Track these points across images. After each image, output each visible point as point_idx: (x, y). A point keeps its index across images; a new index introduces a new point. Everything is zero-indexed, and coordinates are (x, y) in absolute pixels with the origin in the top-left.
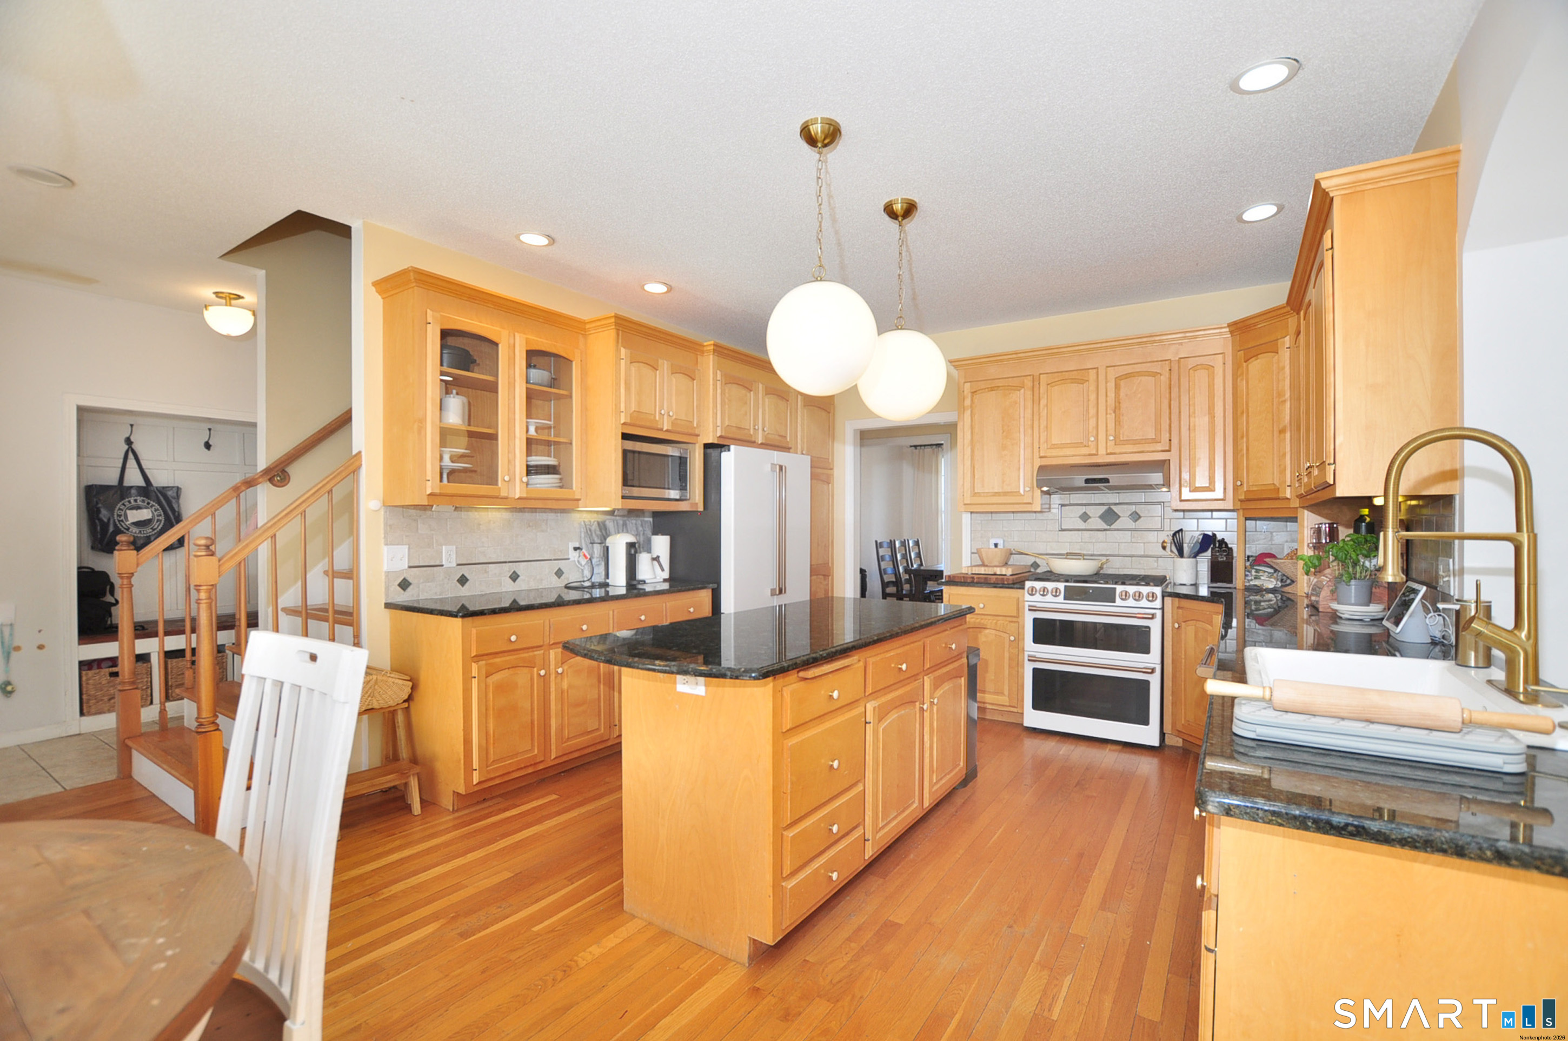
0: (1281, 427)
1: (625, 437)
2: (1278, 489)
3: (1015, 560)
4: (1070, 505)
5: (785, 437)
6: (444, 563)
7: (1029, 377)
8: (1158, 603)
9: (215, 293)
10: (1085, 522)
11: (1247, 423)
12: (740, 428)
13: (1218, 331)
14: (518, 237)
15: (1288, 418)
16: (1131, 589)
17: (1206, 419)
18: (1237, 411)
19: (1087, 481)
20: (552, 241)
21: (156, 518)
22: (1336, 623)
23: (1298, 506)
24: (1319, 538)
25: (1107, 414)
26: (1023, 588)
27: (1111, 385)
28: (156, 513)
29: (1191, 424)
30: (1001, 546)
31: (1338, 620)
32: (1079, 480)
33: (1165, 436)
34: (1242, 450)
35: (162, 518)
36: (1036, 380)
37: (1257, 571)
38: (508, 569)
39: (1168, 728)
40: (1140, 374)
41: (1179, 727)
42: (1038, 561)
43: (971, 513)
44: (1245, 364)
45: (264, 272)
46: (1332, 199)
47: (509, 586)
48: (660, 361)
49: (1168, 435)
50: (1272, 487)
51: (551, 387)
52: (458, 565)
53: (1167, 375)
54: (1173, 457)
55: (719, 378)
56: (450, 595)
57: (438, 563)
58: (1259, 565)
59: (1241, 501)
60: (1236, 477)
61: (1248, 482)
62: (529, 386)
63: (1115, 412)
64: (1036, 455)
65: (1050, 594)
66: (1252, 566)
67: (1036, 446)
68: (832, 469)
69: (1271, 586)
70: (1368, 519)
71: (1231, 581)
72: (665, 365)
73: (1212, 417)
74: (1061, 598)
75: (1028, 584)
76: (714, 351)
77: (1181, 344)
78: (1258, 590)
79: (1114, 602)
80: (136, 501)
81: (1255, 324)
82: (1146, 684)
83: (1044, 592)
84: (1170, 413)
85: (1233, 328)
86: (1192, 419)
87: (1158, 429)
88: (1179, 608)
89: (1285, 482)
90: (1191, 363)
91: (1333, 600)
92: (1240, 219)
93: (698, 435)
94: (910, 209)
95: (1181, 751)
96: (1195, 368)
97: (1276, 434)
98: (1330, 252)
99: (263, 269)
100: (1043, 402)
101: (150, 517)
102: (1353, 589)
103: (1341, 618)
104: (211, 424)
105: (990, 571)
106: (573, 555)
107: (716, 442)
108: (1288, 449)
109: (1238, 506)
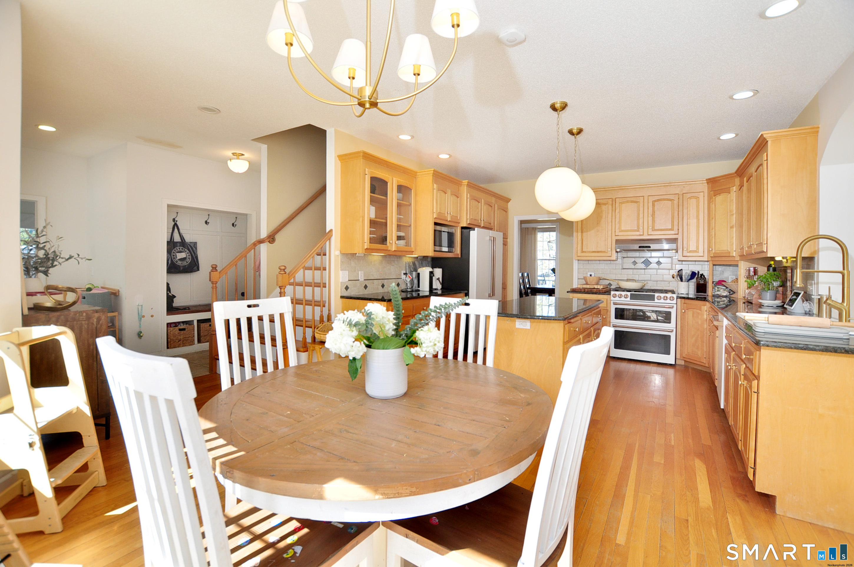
0: (731, 225)
1: (436, 224)
2: (730, 252)
3: (602, 282)
4: (627, 257)
5: (491, 224)
6: (360, 279)
7: (611, 199)
8: (675, 301)
9: (232, 153)
10: (635, 265)
11: (715, 223)
12: (475, 220)
13: (701, 182)
14: (398, 137)
15: (734, 221)
16: (662, 295)
17: (695, 220)
18: (710, 218)
19: (640, 247)
20: (413, 137)
21: (188, 257)
22: (761, 308)
23: (739, 259)
24: (749, 273)
25: (648, 217)
26: (610, 295)
27: (651, 204)
28: (187, 255)
29: (689, 223)
30: (593, 276)
31: (762, 307)
32: (636, 247)
33: (676, 228)
34: (712, 235)
35: (190, 257)
36: (614, 201)
37: (718, 288)
38: (380, 282)
39: (678, 356)
40: (664, 200)
41: (684, 355)
42: (611, 282)
43: (578, 260)
44: (714, 197)
45: (266, 146)
46: (767, 141)
47: (381, 290)
48: (448, 190)
49: (677, 227)
50: (727, 251)
51: (403, 201)
52: (365, 280)
53: (677, 200)
54: (680, 237)
55: (468, 197)
56: (361, 294)
57: (357, 279)
58: (719, 285)
59: (711, 257)
60: (709, 246)
61: (715, 249)
62: (399, 201)
63: (652, 216)
64: (613, 234)
65: (623, 297)
66: (715, 286)
67: (613, 230)
68: (507, 239)
69: (725, 294)
70: (773, 266)
71: (705, 292)
72: (449, 191)
73: (698, 220)
74: (629, 299)
75: (612, 293)
76: (467, 185)
77: (684, 187)
78: (719, 296)
79: (654, 300)
80: (179, 249)
81: (719, 180)
82: (669, 337)
83: (620, 296)
84: (678, 218)
85: (708, 181)
86: (689, 220)
87: (673, 225)
88: (684, 303)
89: (733, 249)
90: (689, 195)
91: (760, 299)
92: (719, 139)
93: (459, 223)
94: (580, 131)
95: (684, 366)
96: (690, 198)
97: (729, 228)
98: (766, 162)
99: (265, 144)
100: (617, 211)
101: (185, 256)
102: (768, 294)
103: (763, 306)
104: (209, 212)
105: (592, 287)
106: (403, 277)
107: (467, 226)
108: (734, 235)
109: (710, 259)
